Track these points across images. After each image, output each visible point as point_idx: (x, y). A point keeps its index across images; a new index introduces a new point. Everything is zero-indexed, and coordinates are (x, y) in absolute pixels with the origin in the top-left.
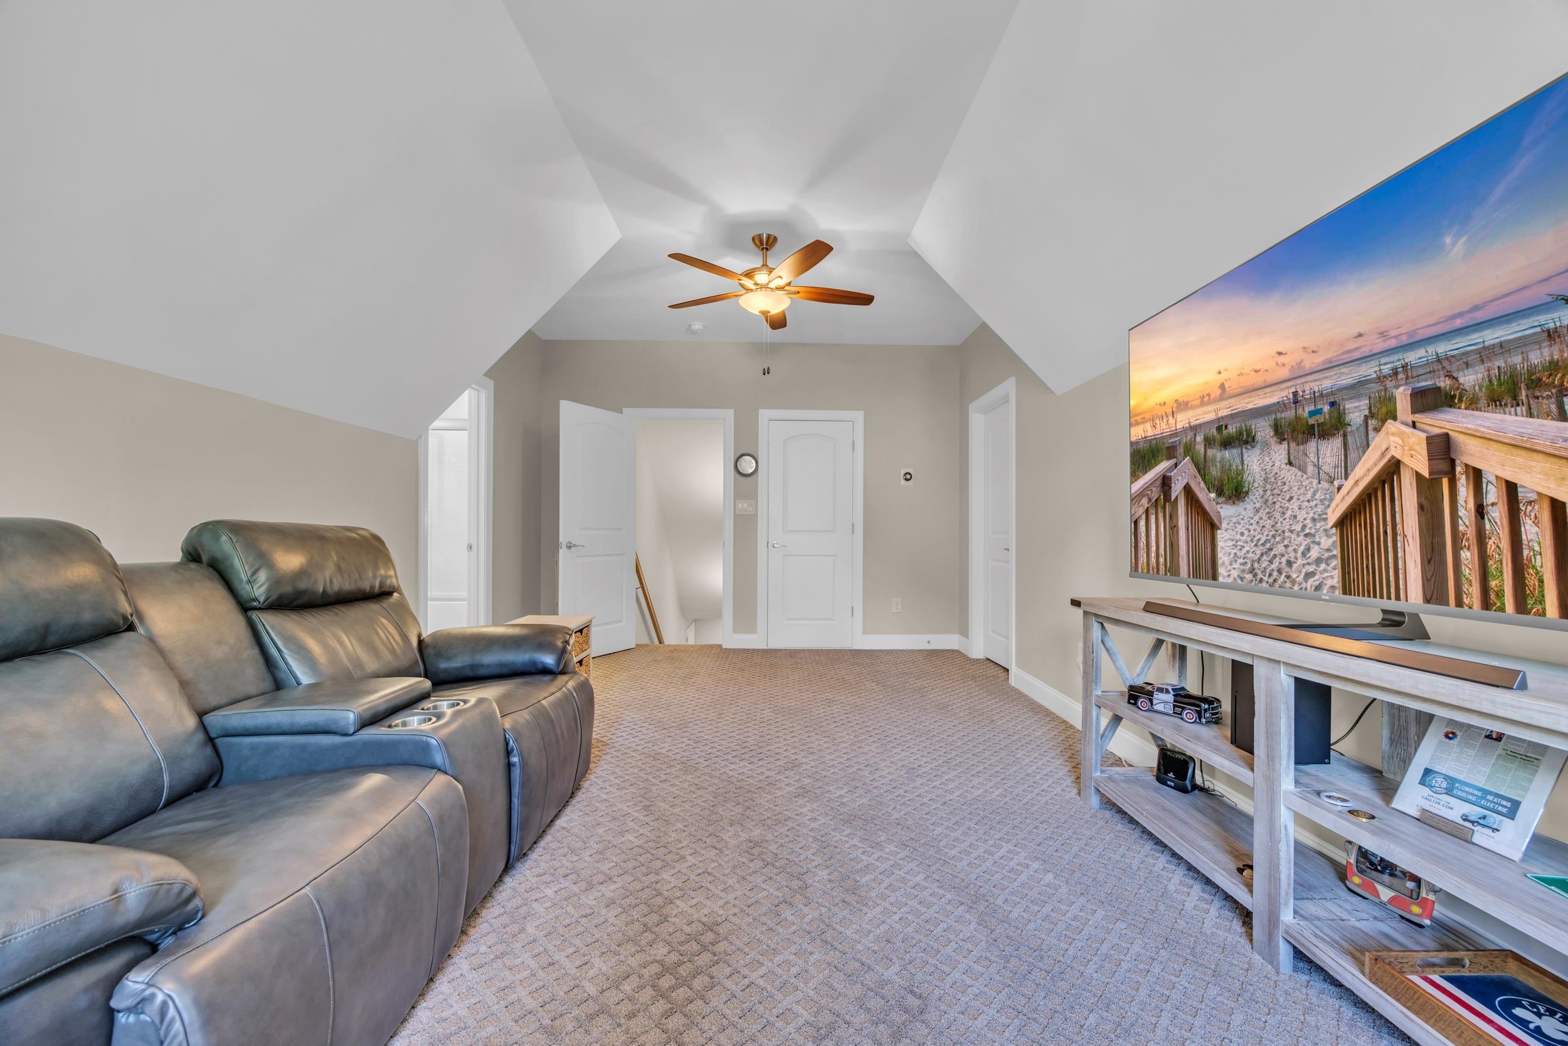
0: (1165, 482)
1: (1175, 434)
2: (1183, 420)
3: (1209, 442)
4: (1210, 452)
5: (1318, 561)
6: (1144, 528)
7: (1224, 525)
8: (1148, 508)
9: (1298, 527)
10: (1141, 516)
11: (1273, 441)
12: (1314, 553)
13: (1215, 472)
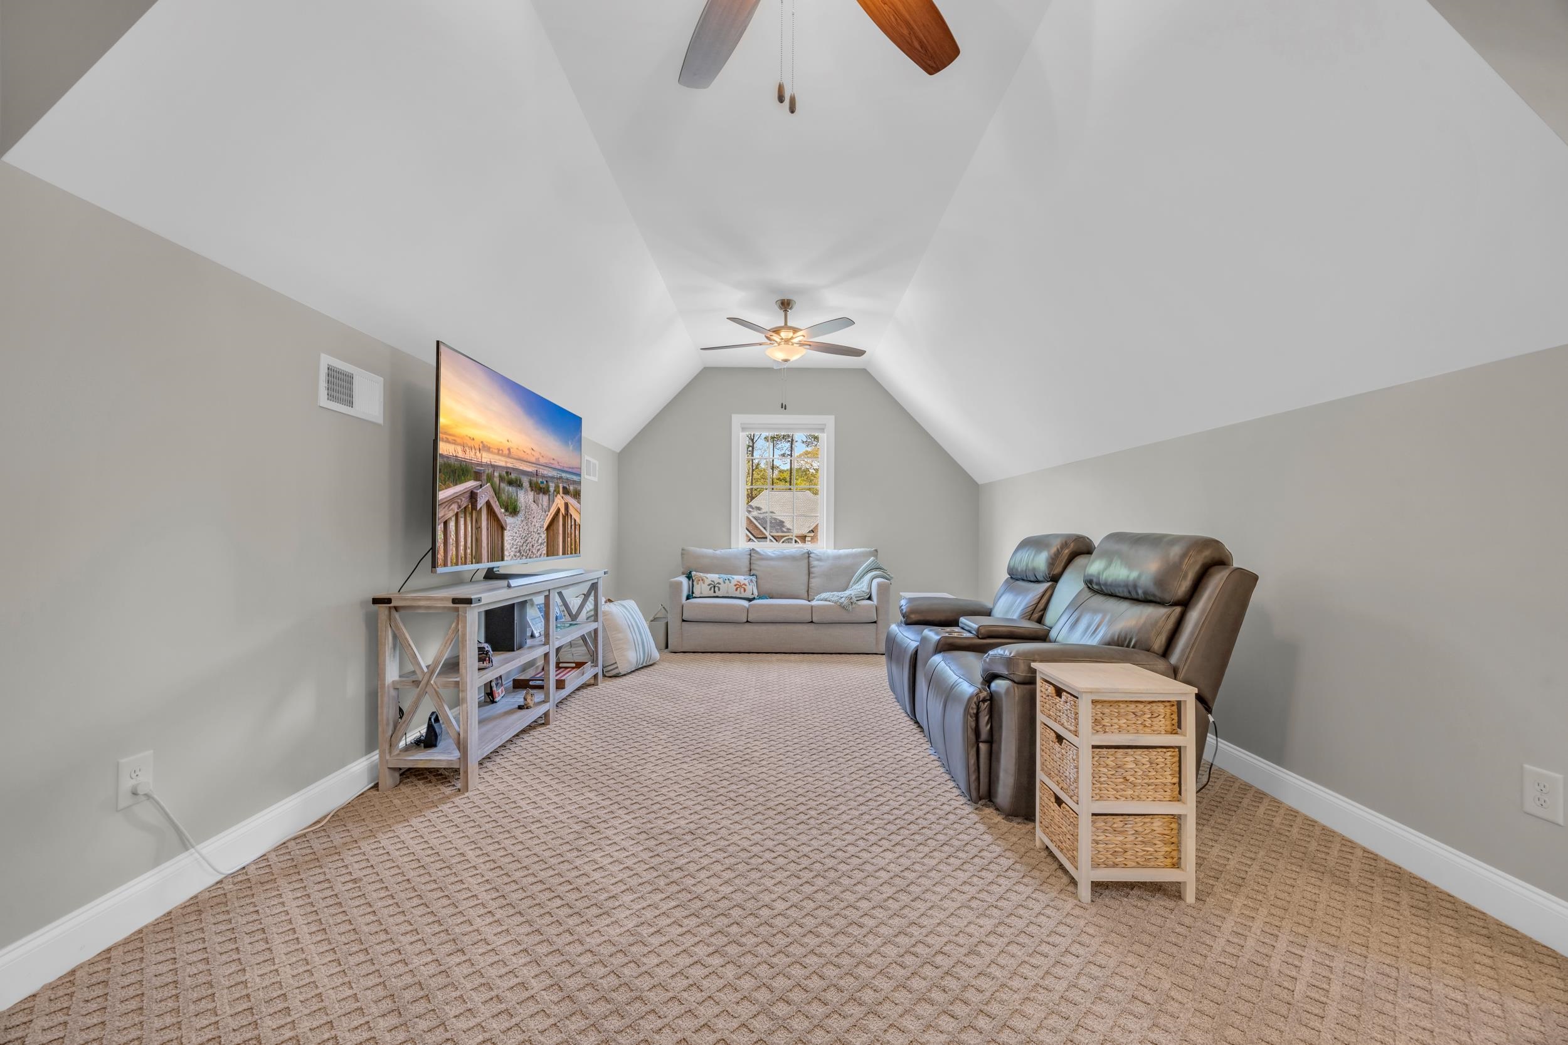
0: (473, 496)
1: (480, 464)
2: (486, 458)
3: (501, 478)
4: (502, 485)
5: (541, 544)
6: (454, 528)
7: (508, 528)
8: (457, 513)
9: (535, 530)
10: (450, 518)
11: (529, 489)
12: (540, 541)
13: (504, 497)
